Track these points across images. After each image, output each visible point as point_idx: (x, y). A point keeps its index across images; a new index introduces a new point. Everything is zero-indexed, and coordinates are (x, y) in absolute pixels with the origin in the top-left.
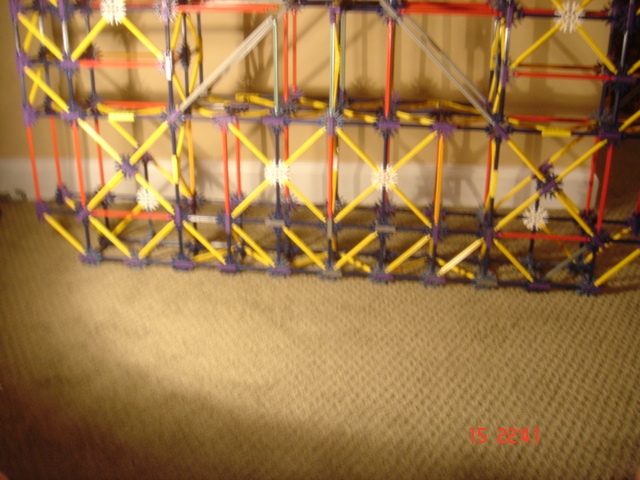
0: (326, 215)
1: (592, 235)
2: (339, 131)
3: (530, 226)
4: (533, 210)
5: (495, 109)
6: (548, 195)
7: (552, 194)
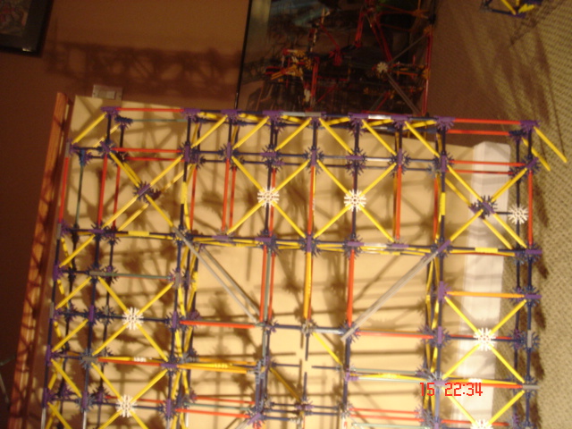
0: (520, 390)
1: (526, 169)
2: (444, 377)
3: (525, 218)
4: (512, 216)
5: (429, 251)
6: (494, 206)
7: (493, 203)
